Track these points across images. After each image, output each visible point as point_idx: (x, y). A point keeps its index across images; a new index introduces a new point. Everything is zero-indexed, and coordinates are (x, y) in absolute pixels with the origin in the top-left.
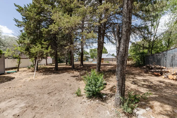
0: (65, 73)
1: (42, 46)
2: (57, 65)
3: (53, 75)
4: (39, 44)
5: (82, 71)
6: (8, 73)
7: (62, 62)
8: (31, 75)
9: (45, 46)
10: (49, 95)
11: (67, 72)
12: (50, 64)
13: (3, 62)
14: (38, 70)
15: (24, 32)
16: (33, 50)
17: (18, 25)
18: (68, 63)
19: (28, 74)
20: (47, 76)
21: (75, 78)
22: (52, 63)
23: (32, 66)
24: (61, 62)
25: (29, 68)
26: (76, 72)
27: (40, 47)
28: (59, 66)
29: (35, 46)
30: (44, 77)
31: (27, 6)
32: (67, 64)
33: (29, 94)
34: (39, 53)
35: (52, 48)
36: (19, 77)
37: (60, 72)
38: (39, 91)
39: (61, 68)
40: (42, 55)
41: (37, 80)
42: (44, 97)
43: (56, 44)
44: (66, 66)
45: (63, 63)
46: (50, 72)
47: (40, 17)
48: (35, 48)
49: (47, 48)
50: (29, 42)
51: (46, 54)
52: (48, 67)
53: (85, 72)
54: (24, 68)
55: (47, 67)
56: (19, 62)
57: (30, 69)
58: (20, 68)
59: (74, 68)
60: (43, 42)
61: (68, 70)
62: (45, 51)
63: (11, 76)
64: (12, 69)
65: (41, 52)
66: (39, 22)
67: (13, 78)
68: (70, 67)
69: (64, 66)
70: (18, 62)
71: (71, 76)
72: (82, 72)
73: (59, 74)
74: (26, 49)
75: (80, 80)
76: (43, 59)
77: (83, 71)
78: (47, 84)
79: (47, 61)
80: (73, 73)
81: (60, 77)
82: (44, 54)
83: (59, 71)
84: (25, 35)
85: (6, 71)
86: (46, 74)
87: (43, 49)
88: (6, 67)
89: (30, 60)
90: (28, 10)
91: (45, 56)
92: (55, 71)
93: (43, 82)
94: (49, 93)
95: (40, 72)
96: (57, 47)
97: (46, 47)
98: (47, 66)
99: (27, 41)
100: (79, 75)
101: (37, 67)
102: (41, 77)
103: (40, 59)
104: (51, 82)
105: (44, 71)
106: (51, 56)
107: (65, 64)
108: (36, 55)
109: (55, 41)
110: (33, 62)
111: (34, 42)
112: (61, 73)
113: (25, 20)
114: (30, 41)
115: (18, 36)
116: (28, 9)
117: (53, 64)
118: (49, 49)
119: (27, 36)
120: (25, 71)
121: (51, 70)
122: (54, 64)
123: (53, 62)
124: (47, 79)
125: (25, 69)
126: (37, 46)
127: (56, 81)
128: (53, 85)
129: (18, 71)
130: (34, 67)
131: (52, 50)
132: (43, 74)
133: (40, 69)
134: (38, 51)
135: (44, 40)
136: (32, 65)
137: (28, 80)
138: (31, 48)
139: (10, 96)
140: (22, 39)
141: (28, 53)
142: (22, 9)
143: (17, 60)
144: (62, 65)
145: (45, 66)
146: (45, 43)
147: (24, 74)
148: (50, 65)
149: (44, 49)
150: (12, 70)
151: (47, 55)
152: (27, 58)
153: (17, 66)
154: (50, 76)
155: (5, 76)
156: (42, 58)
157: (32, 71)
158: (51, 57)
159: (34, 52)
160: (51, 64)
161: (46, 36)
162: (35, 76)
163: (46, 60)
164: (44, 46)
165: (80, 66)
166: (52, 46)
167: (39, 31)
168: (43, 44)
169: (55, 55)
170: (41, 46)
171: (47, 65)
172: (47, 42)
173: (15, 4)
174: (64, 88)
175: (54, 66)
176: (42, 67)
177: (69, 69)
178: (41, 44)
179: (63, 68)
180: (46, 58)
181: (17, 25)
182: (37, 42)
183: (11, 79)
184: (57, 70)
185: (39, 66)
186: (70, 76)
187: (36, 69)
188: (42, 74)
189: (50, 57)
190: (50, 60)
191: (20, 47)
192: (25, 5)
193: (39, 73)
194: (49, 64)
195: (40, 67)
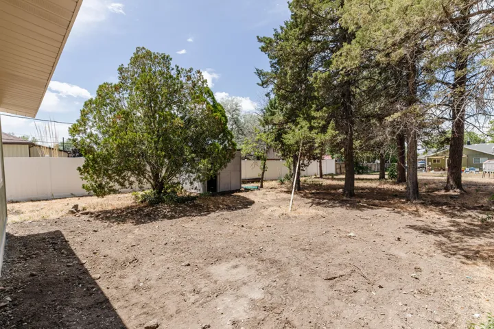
0: (383, 211)
1: (310, 124)
2: (350, 180)
3: (339, 211)
4: (305, 119)
5: (464, 214)
6: (247, 190)
7: (364, 170)
8: (284, 199)
9: (319, 123)
10: (332, 286)
11: (389, 205)
12: (330, 175)
13: (239, 166)
14: (300, 188)
15: (273, 96)
16: (289, 139)
17: (262, 82)
18: (386, 173)
19: (279, 197)
20: (321, 211)
21: (432, 237)
22: (334, 173)
23: (287, 177)
24: (361, 171)
25: (282, 183)
26: (428, 213)
27: (306, 126)
28: (357, 184)
29: (293, 127)
30: (313, 211)
31: (280, 31)
32: (382, 177)
33: (276, 259)
34: (303, 144)
35: (337, 127)
36: (262, 201)
37: (363, 202)
38: (301, 256)
39: (362, 189)
40: (311, 148)
41: (296, 217)
42: (314, 286)
43: (351, 114)
44: (381, 184)
45: (367, 173)
46: (330, 200)
47: (307, 45)
48: (293, 131)
49: (324, 130)
50: (281, 118)
51: (319, 146)
52: (326, 182)
53: (483, 220)
54: (272, 180)
55: (321, 183)
56: (264, 167)
57: (284, 186)
58: (266, 181)
59: (418, 195)
60: (313, 114)
61: (393, 199)
62: (319, 138)
63: (249, 197)
64: (253, 182)
65: (310, 142)
66: (307, 59)
67: (252, 203)
68: (396, 191)
69: (374, 185)
70: (262, 167)
71: (411, 227)
72: (462, 217)
73: (360, 208)
74: (275, 138)
75: (467, 257)
76: (312, 161)
77: (469, 212)
78: (322, 239)
79: (321, 167)
80: (416, 213)
81: (365, 221)
82: (317, 145)
83: (357, 200)
84: (275, 103)
85: (243, 185)
86: (319, 204)
87: (314, 131)
88: (243, 177)
89: (285, 162)
90: (281, 39)
91: (318, 151)
92: (345, 198)
93: (313, 230)
94: (330, 279)
95: (305, 196)
96: (353, 123)
97: (320, 125)
98: (320, 180)
99: (279, 117)
100: (452, 228)
101: (298, 181)
102: (306, 210)
103: (306, 162)
104: (336, 234)
105: (313, 193)
106: (332, 152)
107: (378, 177)
108: (296, 151)
109: (348, 104)
110: (289, 167)
111: (291, 117)
112: (365, 207)
113: (275, 67)
114: (284, 116)
115: (262, 110)
116: (282, 35)
117: (337, 174)
118: (331, 132)
119: (280, 104)
120: (273, 190)
121: (333, 191)
122: (344, 176)
123: (336, 169)
124: (323, 219)
125: (274, 183)
126: (299, 126)
127: (352, 234)
128: (343, 246)
129: (262, 186)
130: (292, 180)
131: (337, 132)
132: (313, 203)
133: (305, 188)
134: (301, 138)
135: (317, 106)
136: (287, 175)
137: (277, 214)
138: (286, 133)
139: (239, 249)
140: (270, 113)
141: (280, 146)
142: (271, 41)
143: (260, 163)
144: (366, 179)
145: (317, 180)
146: (318, 114)
147: (271, 195)
148: (328, 179)
149: (316, 131)
150: (252, 184)
151: (322, 150)
152: (277, 158)
153: (261, 177)
154: (330, 210)
155: (239, 196)
156: (309, 159)
157: (286, 190)
158: (333, 155)
159: (292, 141)
160: (332, 175)
161: (321, 93)
162: (293, 204)
163: (318, 163)
164: (316, 125)
165: (447, 189)
166: (337, 122)
167: (304, 86)
168: (314, 118)
169: (345, 150)
170: (308, 125)
171: (321, 176)
172: (325, 111)
173: (258, 37)
174: (386, 275)
175: (343, 183)
176: (309, 180)
177: (396, 196)
178: (309, 118)
179: (372, 189)
180: (320, 159)
181: (260, 83)
182: (298, 116)
183: (248, 203)
184: (350, 197)
185: (302, 179)
186: (404, 226)
187: (294, 186)
188: (310, 200)
189: (330, 157)
190: (329, 164)
191: (265, 132)
192: (275, 30)
193: (302, 197)
194: (326, 175)
195: (305, 181)
